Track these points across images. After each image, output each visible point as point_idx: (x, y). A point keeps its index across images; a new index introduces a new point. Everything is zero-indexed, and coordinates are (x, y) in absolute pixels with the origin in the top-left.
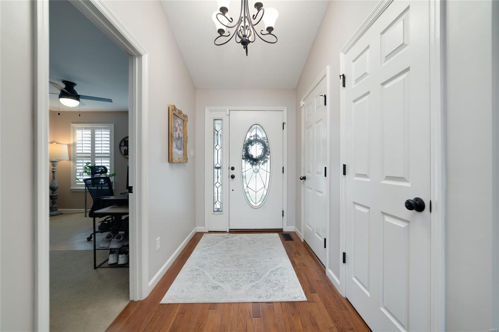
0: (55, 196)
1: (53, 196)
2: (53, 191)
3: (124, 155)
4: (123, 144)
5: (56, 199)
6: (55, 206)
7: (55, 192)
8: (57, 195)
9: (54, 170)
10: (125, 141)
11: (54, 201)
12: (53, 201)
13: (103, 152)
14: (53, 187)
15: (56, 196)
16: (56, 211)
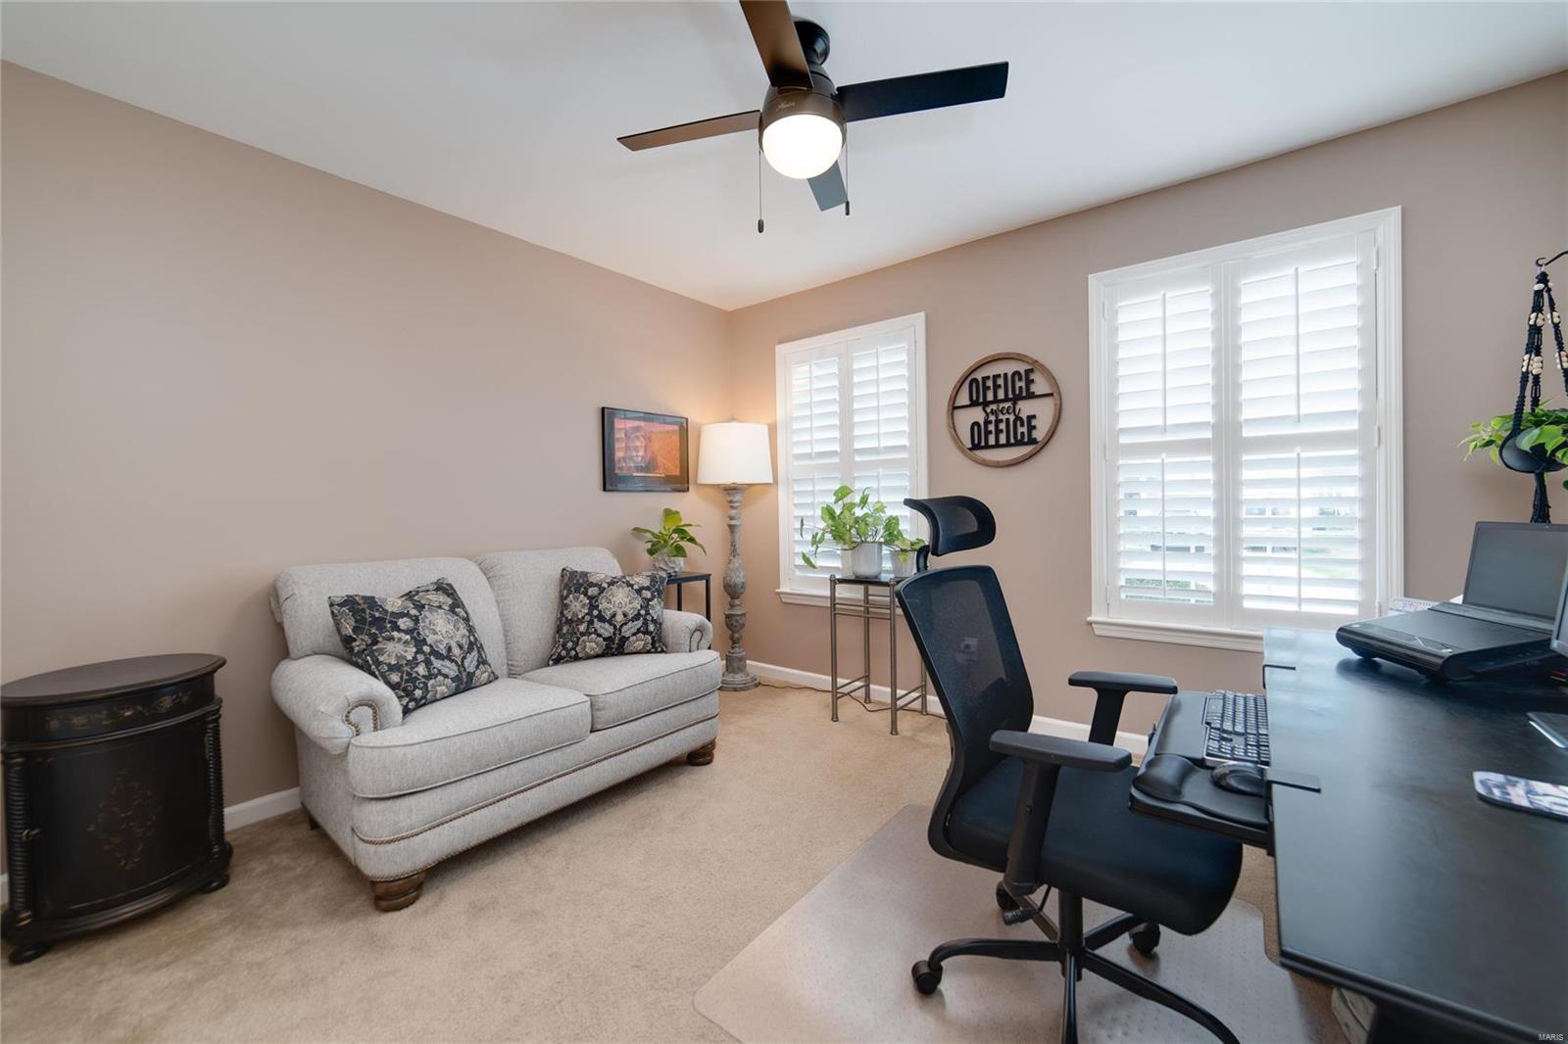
0: (738, 615)
1: (735, 615)
2: (733, 598)
3: (970, 449)
4: (964, 398)
5: (741, 628)
6: (739, 652)
7: (737, 602)
8: (743, 615)
9: (733, 522)
10: (975, 380)
11: (736, 635)
12: (734, 632)
13: (885, 443)
14: (732, 583)
15: (741, 615)
16: (742, 671)
